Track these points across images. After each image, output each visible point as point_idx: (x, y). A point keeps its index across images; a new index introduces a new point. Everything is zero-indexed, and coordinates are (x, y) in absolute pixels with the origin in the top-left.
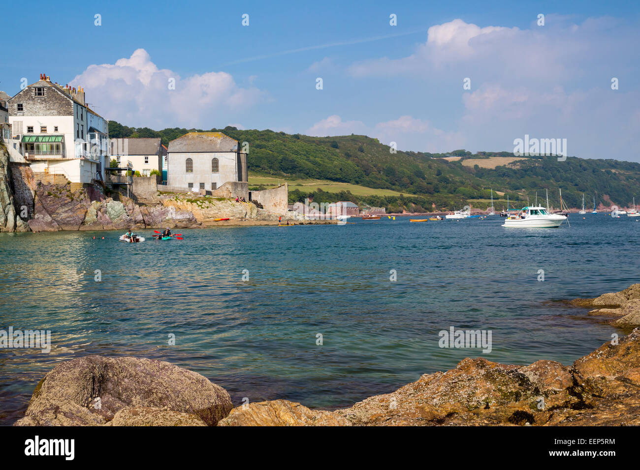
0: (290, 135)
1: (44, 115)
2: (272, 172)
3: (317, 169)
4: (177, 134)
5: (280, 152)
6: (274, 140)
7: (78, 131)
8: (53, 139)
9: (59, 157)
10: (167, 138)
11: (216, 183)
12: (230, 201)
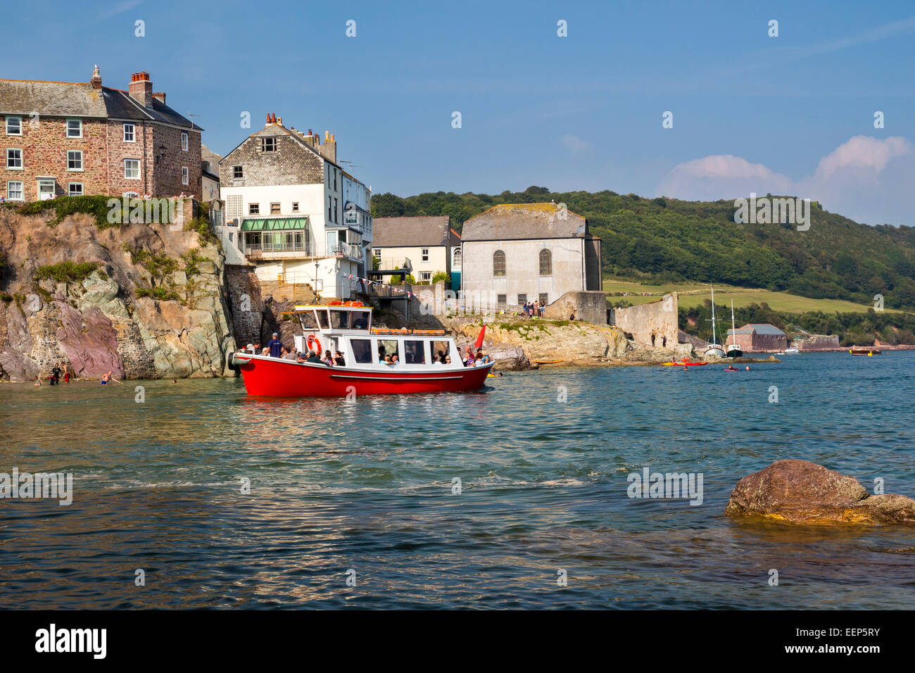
0: (648, 200)
1: (276, 184)
2: (616, 269)
3: (703, 263)
4: (442, 203)
5: (632, 233)
6: (620, 211)
7: (330, 209)
8: (292, 222)
9: (301, 255)
10: (425, 211)
11: (547, 294)
12: (579, 327)
